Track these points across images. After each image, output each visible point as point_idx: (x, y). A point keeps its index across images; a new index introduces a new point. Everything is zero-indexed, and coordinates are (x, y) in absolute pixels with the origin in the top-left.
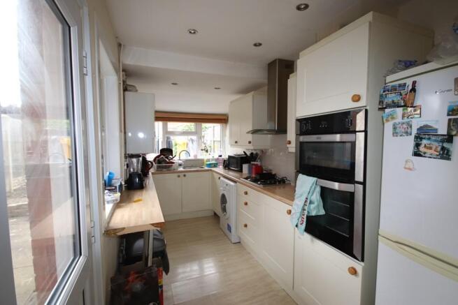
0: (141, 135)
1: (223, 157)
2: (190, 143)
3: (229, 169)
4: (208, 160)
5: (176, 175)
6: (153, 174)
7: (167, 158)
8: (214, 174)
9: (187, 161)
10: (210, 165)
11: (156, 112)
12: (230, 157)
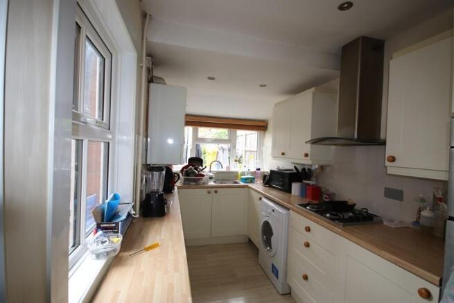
0: (170, 141)
1: (261, 170)
2: (221, 152)
3: (270, 186)
4: (243, 174)
5: (206, 190)
6: (179, 188)
7: (196, 169)
8: (252, 191)
9: (218, 173)
10: (245, 180)
11: (187, 115)
12: (272, 172)
